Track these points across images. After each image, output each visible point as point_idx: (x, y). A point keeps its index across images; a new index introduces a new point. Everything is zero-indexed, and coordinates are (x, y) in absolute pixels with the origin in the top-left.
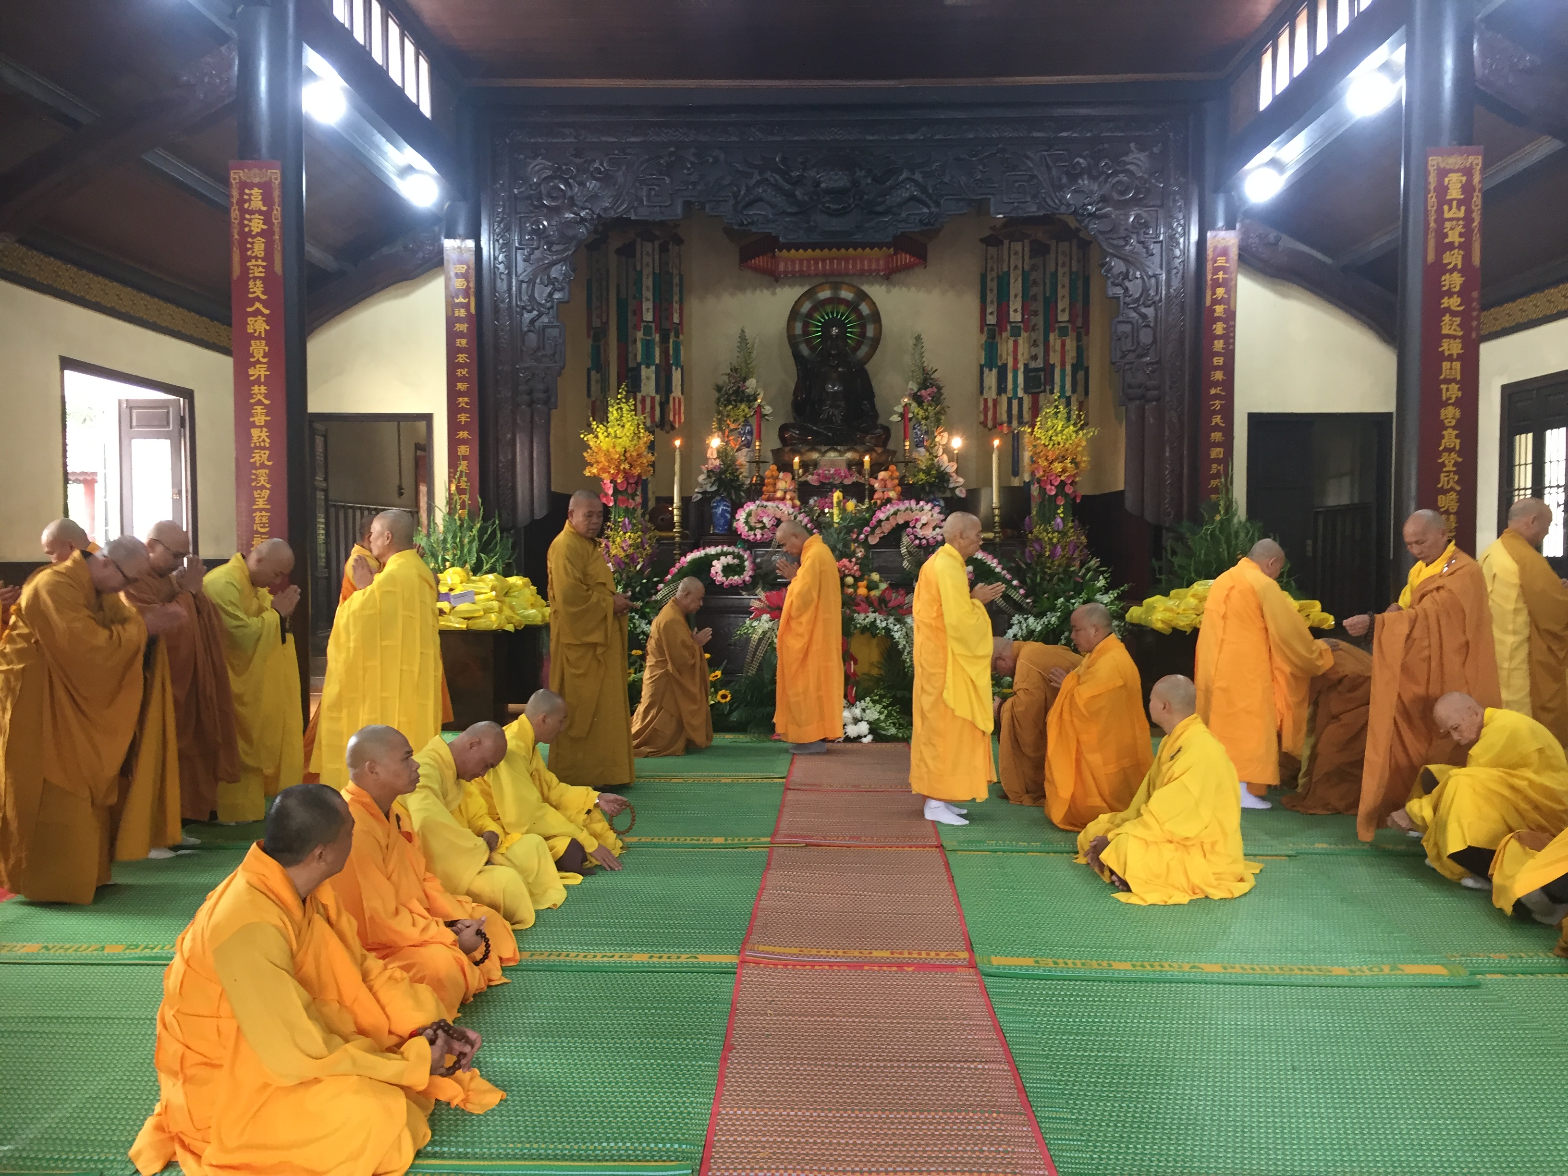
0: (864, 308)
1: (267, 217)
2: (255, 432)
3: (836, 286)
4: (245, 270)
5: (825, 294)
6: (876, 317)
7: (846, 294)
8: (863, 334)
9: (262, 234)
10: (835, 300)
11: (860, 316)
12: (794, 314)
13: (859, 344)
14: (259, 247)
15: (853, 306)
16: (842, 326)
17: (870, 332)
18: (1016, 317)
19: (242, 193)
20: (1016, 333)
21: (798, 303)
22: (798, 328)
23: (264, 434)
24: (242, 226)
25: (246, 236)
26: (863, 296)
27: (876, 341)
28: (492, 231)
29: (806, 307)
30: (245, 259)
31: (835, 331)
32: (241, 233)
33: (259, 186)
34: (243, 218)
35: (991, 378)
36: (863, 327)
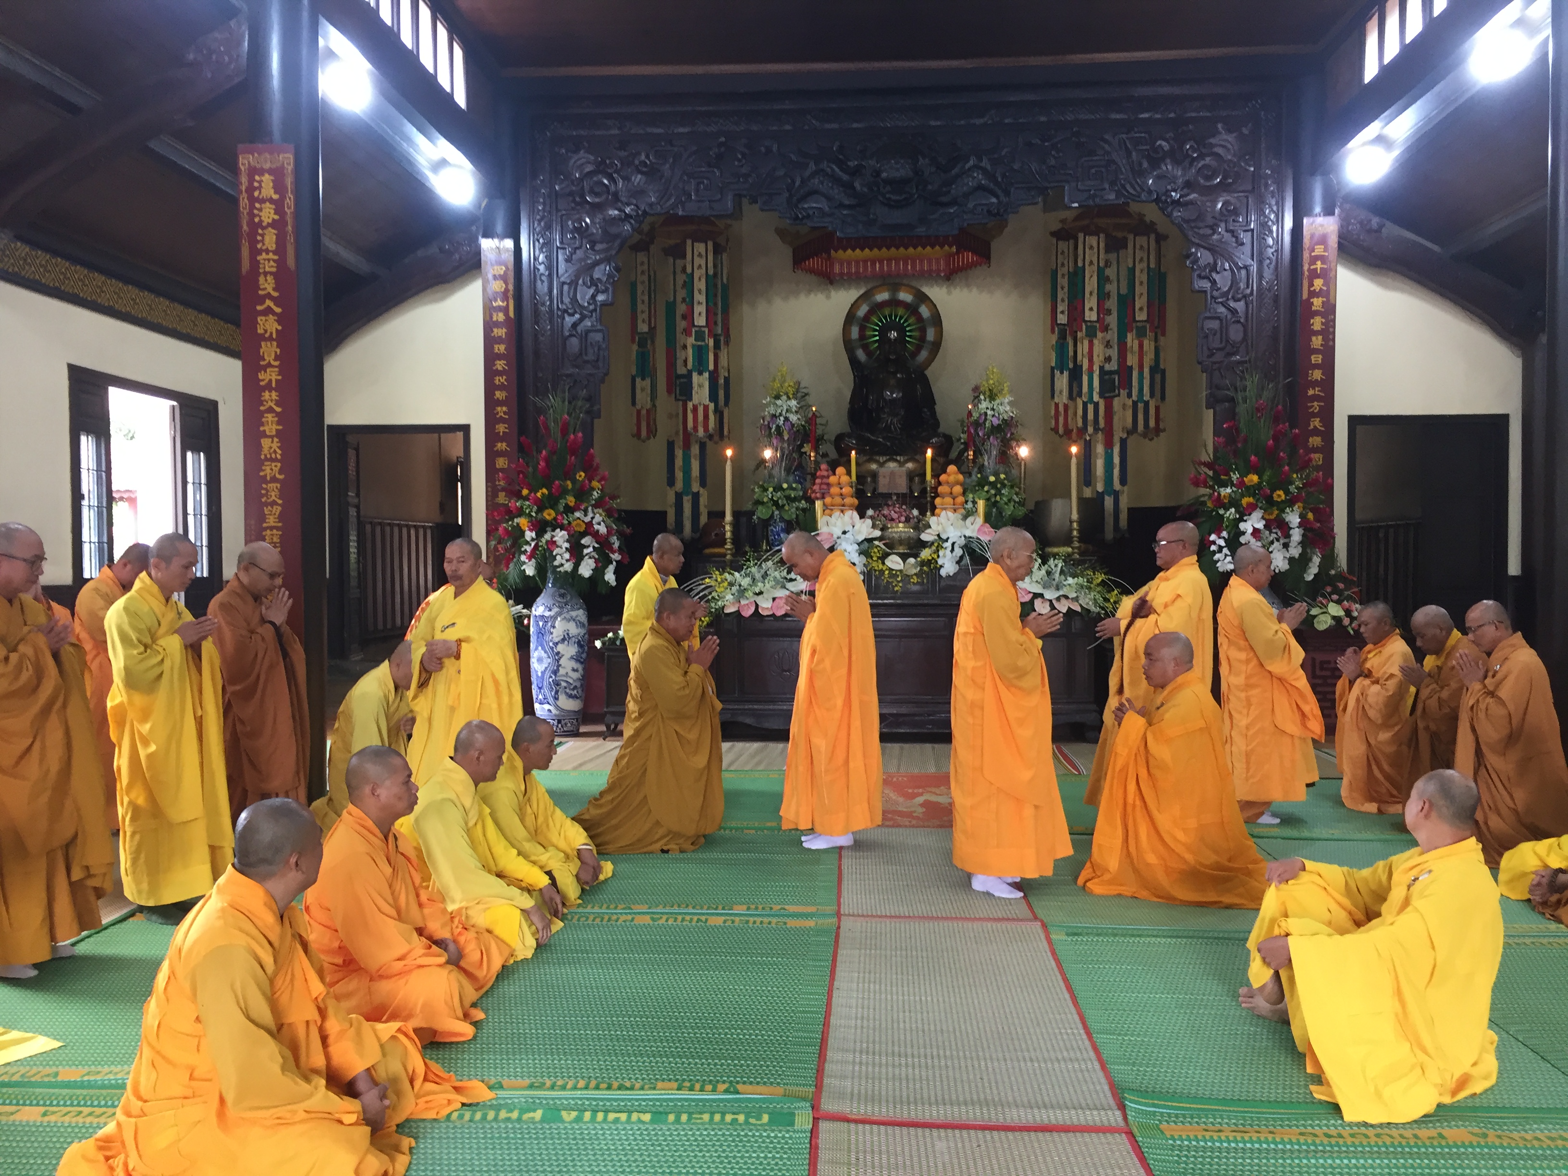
0: (924, 311)
1: (279, 207)
2: (266, 443)
3: (895, 288)
4: (255, 264)
5: (883, 296)
6: (937, 320)
7: (905, 296)
8: (923, 338)
9: (273, 224)
10: (894, 303)
11: (920, 318)
12: (850, 318)
13: (919, 348)
14: (270, 239)
15: (912, 308)
16: (901, 330)
17: (931, 335)
18: (1091, 316)
19: (251, 180)
20: (1091, 334)
21: (855, 306)
22: (855, 332)
23: (276, 445)
24: (252, 215)
25: (256, 226)
26: (923, 298)
27: (937, 345)
28: (532, 231)
29: (863, 310)
30: (255, 252)
31: (893, 334)
32: (251, 223)
33: (270, 172)
34: (252, 207)
35: (1062, 381)
36: (923, 331)
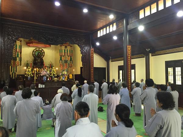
0: (43, 51)
3: (39, 48)
5: (38, 49)
6: (44, 53)
7: (40, 49)
8: (42, 55)
10: (39, 50)
11: (42, 52)
12: (33, 51)
13: (42, 56)
15: (41, 51)
16: (40, 53)
17: (43, 54)
18: (63, 55)
20: (63, 56)
22: (34, 53)
27: (44, 56)
29: (35, 51)
35: (61, 61)
36: (42, 54)
